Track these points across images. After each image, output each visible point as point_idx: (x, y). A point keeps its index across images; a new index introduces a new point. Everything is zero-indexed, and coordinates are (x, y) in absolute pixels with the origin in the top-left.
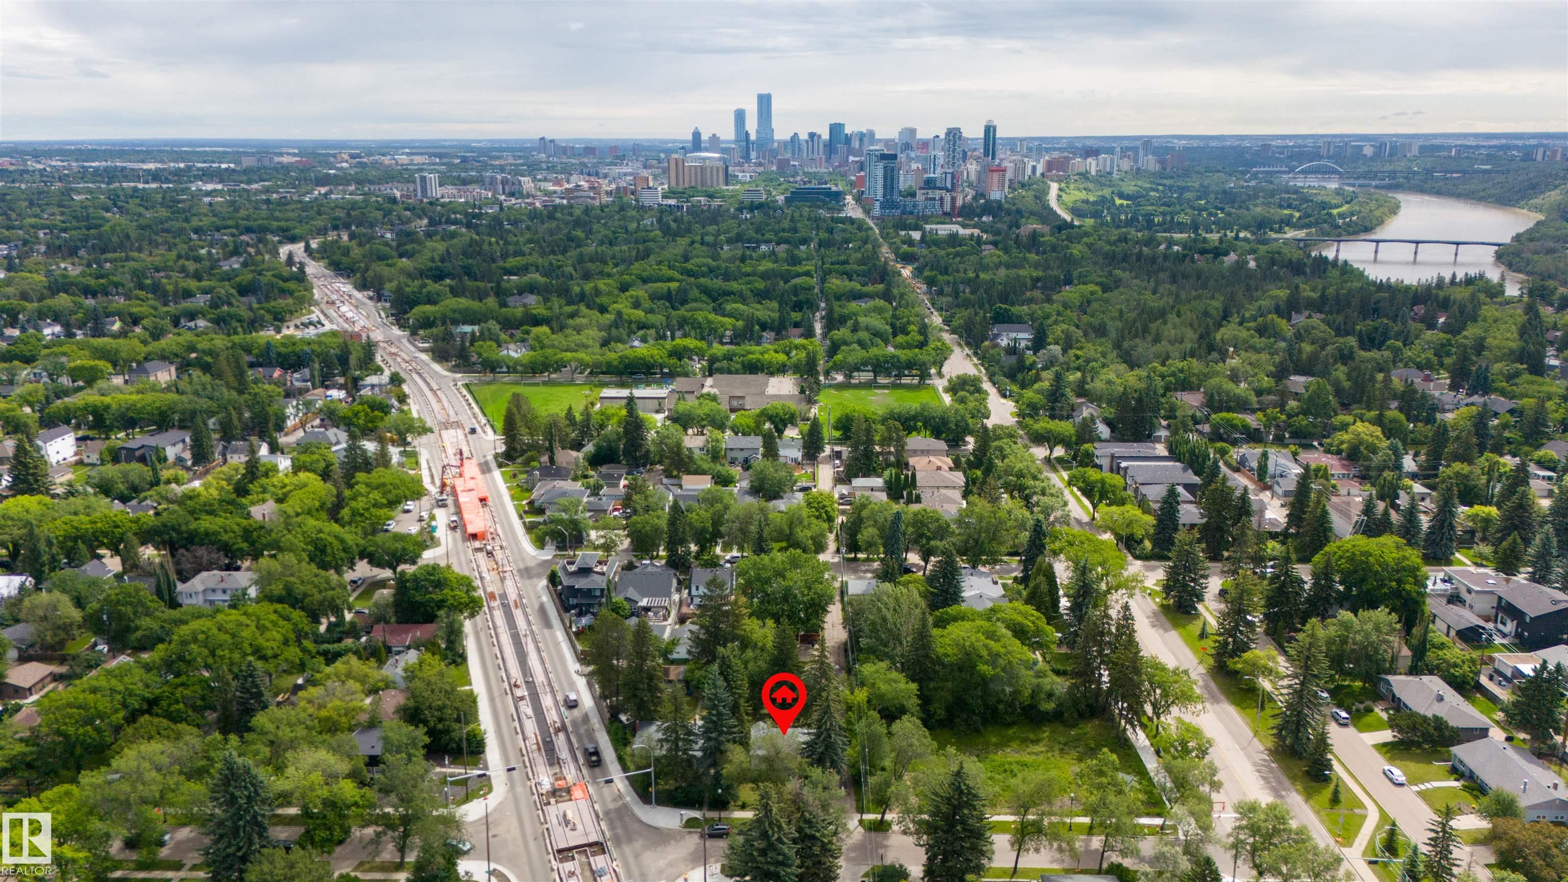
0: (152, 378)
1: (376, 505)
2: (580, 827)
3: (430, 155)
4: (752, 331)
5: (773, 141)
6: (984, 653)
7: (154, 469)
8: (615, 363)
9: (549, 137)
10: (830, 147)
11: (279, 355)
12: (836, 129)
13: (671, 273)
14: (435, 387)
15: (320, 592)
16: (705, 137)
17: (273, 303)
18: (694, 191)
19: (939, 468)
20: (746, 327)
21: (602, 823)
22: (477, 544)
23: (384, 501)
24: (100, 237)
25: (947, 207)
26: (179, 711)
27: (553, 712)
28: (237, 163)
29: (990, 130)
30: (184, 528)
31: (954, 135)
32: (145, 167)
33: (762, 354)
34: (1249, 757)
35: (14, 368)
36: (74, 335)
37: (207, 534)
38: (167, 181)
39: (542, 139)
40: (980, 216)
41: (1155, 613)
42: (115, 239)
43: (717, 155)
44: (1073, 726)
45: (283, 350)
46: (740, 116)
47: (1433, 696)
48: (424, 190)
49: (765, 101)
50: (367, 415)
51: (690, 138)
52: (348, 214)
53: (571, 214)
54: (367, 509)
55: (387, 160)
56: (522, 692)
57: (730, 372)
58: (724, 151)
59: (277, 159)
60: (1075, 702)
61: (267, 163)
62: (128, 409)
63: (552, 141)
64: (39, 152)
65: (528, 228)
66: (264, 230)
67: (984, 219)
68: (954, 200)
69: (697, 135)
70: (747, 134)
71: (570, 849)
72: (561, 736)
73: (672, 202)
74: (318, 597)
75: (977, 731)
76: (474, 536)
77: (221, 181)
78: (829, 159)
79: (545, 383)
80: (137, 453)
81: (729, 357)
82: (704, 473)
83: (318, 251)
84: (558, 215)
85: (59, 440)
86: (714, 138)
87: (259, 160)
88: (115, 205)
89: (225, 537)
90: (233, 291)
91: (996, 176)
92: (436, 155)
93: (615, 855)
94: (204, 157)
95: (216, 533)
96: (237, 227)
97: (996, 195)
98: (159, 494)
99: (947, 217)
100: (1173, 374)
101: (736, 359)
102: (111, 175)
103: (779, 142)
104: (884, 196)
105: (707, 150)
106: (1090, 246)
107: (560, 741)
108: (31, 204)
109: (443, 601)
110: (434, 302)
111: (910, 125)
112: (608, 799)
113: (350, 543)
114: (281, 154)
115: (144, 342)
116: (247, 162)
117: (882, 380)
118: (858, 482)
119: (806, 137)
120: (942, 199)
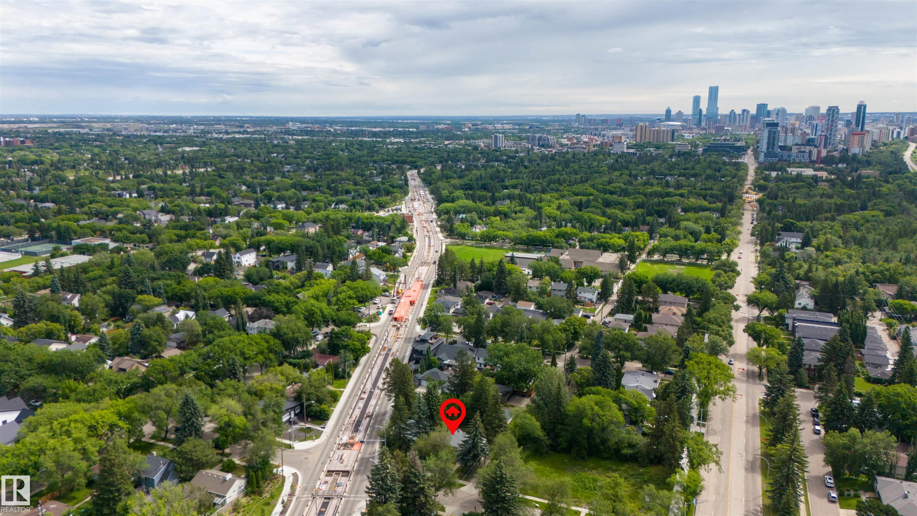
0: (306, 230)
1: (350, 298)
2: (345, 463)
3: (513, 124)
4: (615, 226)
5: (717, 115)
6: (589, 413)
7: (271, 271)
8: (525, 238)
9: (582, 113)
10: (755, 119)
11: (363, 223)
12: (761, 107)
13: (592, 190)
14: (432, 244)
15: (293, 333)
16: (673, 113)
17: (381, 198)
18: (650, 144)
19: (674, 314)
20: (612, 223)
21: (357, 463)
22: (396, 323)
23: (354, 296)
24: (329, 163)
25: (814, 157)
26: (201, 375)
27: (372, 408)
28: (417, 128)
29: (861, 108)
30: (262, 298)
31: (833, 111)
32: (374, 130)
33: (611, 239)
34: (746, 505)
35: (251, 222)
36: (289, 209)
37: (269, 302)
38: (380, 137)
39: (578, 115)
40: (837, 164)
41: (754, 416)
42: (335, 165)
43: (680, 123)
44: (642, 467)
45: (365, 221)
46: (697, 100)
47: (902, 494)
48: (496, 142)
49: (714, 92)
50: (379, 254)
51: (664, 113)
52: (448, 155)
53: (564, 157)
54: (345, 299)
55: (490, 127)
56: (365, 396)
57: (588, 248)
58: (685, 121)
59: (436, 127)
60: (648, 453)
61: (431, 128)
62: (279, 243)
63: (584, 116)
64: (332, 122)
65: (538, 165)
66: (404, 162)
67: (840, 166)
68: (819, 152)
69: (668, 111)
70: (701, 110)
71: (333, 471)
72: (368, 419)
73: (631, 151)
74: (291, 335)
75: (583, 458)
76: (396, 319)
77: (404, 137)
78: (752, 126)
79: (486, 247)
80: (276, 264)
81: (591, 240)
82: (530, 301)
83: (423, 174)
84: (557, 157)
85: (248, 255)
86: (680, 113)
87: (428, 127)
88: (347, 149)
89: (277, 304)
90: (367, 192)
91: (857, 138)
92: (517, 124)
93: (351, 479)
94: (404, 125)
95: (274, 302)
96: (391, 160)
97: (855, 150)
98: (269, 282)
99: (811, 164)
100: (881, 272)
101: (595, 241)
102: (356, 134)
103: (722, 116)
104: (768, 149)
105: (673, 121)
106: (899, 186)
107: (365, 422)
108: (312, 147)
109: (347, 346)
110: (453, 201)
111: (815, 104)
112: (368, 452)
113: (326, 313)
114: (440, 124)
115: (309, 213)
116: (422, 128)
117: (685, 260)
118: (619, 316)
119: (740, 112)
120: (810, 152)
